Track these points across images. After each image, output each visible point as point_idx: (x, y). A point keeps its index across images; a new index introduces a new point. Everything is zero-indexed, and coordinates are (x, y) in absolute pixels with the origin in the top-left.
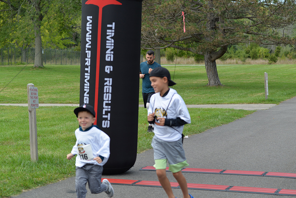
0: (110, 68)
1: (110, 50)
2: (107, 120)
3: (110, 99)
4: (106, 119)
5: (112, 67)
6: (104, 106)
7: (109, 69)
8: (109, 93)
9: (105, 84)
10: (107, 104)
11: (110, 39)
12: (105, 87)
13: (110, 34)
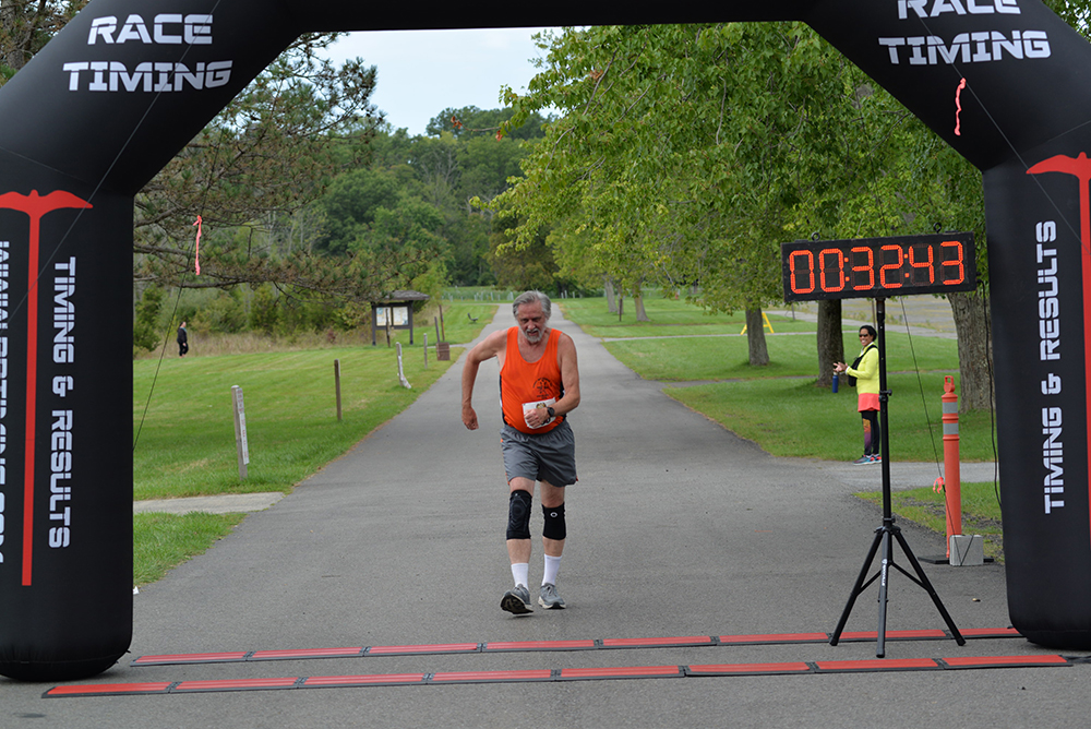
0: (67, 383)
1: (64, 332)
2: (63, 526)
3: (68, 468)
4: (60, 524)
5: (70, 379)
6: (54, 488)
7: (63, 385)
8: (65, 450)
9: (54, 426)
10: (60, 483)
11: (65, 303)
12: (55, 436)
13: (65, 288)
